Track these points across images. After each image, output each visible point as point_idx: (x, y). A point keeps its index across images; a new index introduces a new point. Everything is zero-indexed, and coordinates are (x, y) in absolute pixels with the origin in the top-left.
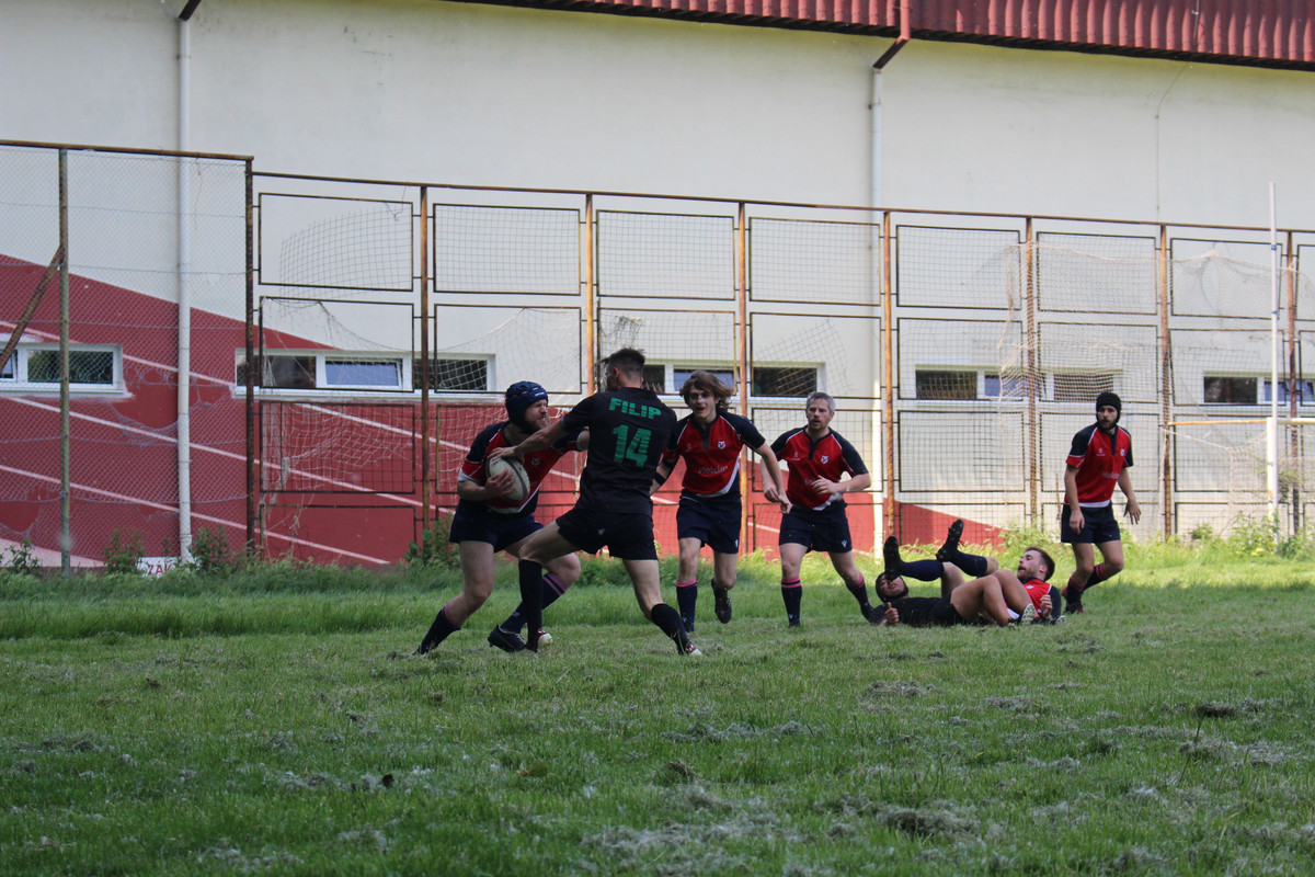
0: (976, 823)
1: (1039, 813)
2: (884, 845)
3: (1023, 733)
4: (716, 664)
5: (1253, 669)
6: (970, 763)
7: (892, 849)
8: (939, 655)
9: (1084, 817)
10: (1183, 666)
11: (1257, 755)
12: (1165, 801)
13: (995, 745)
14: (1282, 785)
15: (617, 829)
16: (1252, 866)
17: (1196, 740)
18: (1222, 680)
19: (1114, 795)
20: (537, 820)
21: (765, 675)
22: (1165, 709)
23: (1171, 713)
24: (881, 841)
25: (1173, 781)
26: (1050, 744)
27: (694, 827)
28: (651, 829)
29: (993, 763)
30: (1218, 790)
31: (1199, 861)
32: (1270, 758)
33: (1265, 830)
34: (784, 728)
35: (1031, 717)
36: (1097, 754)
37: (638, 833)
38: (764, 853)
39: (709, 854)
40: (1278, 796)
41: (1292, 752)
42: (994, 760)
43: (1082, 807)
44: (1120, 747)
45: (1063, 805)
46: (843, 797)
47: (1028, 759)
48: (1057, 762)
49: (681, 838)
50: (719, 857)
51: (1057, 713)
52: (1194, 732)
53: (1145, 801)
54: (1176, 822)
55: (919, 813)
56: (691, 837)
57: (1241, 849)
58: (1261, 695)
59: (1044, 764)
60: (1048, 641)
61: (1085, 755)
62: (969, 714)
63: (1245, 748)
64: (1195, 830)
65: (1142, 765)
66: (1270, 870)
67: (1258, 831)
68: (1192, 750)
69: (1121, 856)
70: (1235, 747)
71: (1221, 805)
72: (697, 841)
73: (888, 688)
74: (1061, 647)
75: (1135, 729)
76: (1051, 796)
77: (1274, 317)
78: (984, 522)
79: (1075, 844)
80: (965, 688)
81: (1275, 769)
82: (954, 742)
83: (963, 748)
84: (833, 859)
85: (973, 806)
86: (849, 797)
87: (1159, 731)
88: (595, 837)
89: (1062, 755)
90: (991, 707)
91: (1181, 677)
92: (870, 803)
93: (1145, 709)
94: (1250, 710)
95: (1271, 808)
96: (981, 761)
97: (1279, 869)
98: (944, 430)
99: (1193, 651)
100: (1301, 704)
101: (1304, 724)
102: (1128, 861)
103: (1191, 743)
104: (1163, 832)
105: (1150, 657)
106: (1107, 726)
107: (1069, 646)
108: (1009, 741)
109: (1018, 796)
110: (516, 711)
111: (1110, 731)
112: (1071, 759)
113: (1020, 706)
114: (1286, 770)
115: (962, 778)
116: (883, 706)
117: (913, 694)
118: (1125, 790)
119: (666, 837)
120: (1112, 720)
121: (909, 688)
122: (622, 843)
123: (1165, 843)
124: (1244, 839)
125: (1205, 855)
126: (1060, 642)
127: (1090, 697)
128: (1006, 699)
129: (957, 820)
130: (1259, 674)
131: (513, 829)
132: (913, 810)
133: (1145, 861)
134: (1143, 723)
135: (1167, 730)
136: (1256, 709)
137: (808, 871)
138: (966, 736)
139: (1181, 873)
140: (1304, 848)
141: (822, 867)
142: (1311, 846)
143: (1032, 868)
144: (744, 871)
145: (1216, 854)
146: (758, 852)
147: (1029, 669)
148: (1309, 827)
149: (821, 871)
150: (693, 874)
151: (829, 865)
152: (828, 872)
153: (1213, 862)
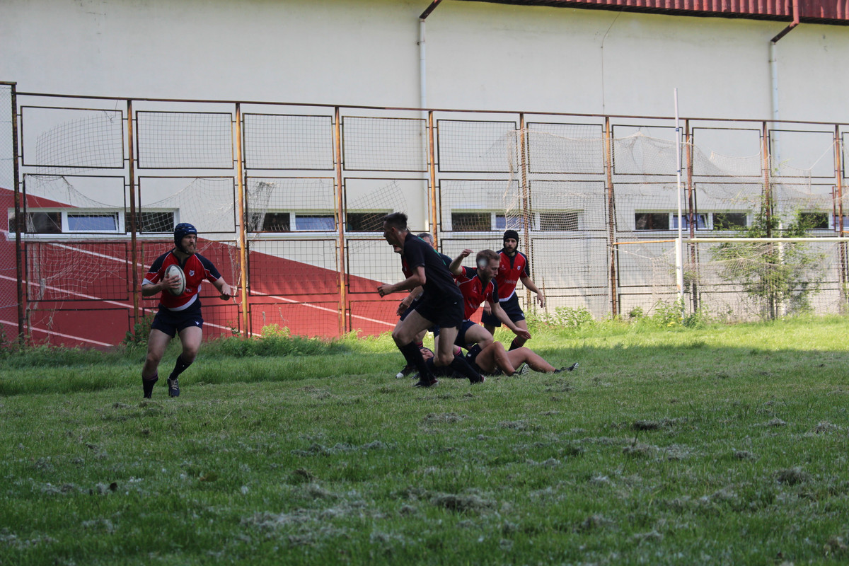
0: (494, 502)
1: (534, 495)
2: (435, 518)
3: (524, 444)
4: (326, 405)
5: (669, 399)
6: (490, 464)
7: (440, 521)
8: (470, 395)
9: (562, 496)
10: (625, 398)
11: (671, 453)
12: (613, 485)
13: (506, 452)
14: (687, 472)
15: (263, 514)
16: (669, 524)
18: (649, 406)
19: (582, 481)
20: (211, 509)
21: (359, 411)
22: (613, 426)
23: (617, 428)
24: (433, 515)
25: (619, 472)
26: (541, 450)
27: (313, 511)
28: (285, 513)
29: (504, 463)
30: (648, 477)
31: (635, 522)
32: (679, 455)
33: (677, 501)
34: (370, 445)
35: (528, 433)
36: (571, 456)
37: (277, 516)
38: (359, 526)
39: (323, 528)
40: (686, 479)
41: (694, 451)
42: (505, 462)
43: (561, 490)
44: (585, 451)
45: (549, 489)
46: (409, 488)
47: (527, 460)
48: (545, 462)
49: (304, 518)
50: (329, 529)
51: (545, 430)
52: (633, 440)
53: (601, 485)
54: (620, 497)
55: (458, 497)
56: (312, 517)
57: (662, 513)
58: (674, 415)
59: (537, 463)
60: (539, 384)
61: (563, 457)
62: (489, 432)
63: (664, 449)
64: (633, 504)
65: (599, 462)
66: (681, 526)
67: (673, 502)
68: (631, 451)
69: (586, 519)
70: (658, 449)
71: (649, 486)
72: (315, 520)
73: (438, 418)
74: (548, 388)
75: (595, 439)
76: (541, 483)
77: (678, 174)
79: (557, 513)
80: (487, 416)
81: (683, 462)
82: (479, 451)
83: (486, 454)
84: (402, 528)
85: (492, 492)
86: (413, 488)
87: (610, 440)
88: (249, 519)
89: (549, 457)
90: (503, 428)
91: (624, 405)
92: (426, 491)
93: (601, 426)
94: (667, 425)
95: (681, 488)
96: (497, 462)
97: (686, 525)
99: (631, 388)
100: (699, 420)
101: (701, 433)
102: (591, 524)
103: (630, 447)
104: (613, 504)
105: (604, 393)
106: (577, 438)
107: (553, 387)
108: (515, 449)
109: (521, 484)
110: (197, 439)
111: (579, 441)
112: (554, 460)
113: (522, 426)
114: (690, 462)
115: (485, 474)
116: (434, 429)
117: (454, 421)
118: (588, 478)
119: (295, 517)
120: (581, 434)
121: (451, 417)
122: (267, 522)
123: (614, 511)
124: (664, 507)
125: (639, 519)
126: (547, 385)
127: (566, 420)
128: (513, 422)
129: (482, 501)
130: (673, 402)
131: (195, 516)
132: (453, 495)
133: (601, 523)
134: (599, 435)
135: (615, 439)
136: (671, 424)
137: (387, 537)
138: (487, 447)
139: (624, 530)
140: (702, 511)
141: (395, 533)
142: (706, 510)
143: (530, 530)
144: (345, 538)
145: (646, 517)
146: (354, 525)
147: (527, 403)
148: (705, 498)
149: (395, 537)
150: (313, 541)
151: (400, 532)
152: (400, 536)
153: (644, 522)
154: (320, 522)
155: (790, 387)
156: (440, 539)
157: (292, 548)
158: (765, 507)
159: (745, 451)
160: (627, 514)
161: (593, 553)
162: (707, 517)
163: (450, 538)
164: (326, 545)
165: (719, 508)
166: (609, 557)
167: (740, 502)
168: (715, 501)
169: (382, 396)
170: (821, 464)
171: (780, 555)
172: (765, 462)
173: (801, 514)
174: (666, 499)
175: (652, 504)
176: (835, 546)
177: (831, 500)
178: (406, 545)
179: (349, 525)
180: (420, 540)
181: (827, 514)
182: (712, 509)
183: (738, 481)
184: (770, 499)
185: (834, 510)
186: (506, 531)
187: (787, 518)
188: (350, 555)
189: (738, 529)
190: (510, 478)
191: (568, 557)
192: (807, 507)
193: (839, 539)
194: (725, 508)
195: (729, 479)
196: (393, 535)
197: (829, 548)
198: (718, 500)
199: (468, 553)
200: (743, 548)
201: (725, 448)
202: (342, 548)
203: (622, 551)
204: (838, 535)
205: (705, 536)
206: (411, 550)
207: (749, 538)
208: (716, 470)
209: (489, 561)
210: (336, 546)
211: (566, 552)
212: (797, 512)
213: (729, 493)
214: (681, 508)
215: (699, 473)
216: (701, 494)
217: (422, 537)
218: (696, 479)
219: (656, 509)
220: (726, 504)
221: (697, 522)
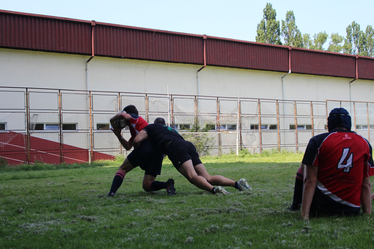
2: (82, 224)
4: (53, 187)
6: (103, 206)
7: (84, 225)
8: (99, 183)
11: (160, 202)
13: (108, 202)
14: (164, 208)
15: (26, 223)
16: (156, 224)
20: (9, 222)
21: (63, 189)
24: (82, 223)
26: (119, 201)
27: (43, 222)
28: (33, 223)
29: (107, 206)
31: (146, 224)
32: (163, 202)
34: (65, 200)
37: (30, 224)
38: (57, 227)
39: (45, 228)
40: (163, 210)
41: (167, 201)
42: (107, 205)
47: (114, 204)
48: (120, 205)
49: (39, 225)
50: (47, 228)
52: (148, 197)
53: (137, 212)
56: (42, 224)
57: (154, 221)
59: (118, 205)
61: (126, 203)
63: (158, 200)
64: (146, 218)
65: (137, 205)
67: (158, 217)
69: (130, 224)
70: (156, 200)
72: (43, 225)
77: (169, 112)
78: (111, 155)
79: (121, 222)
81: (163, 204)
84: (71, 228)
88: (21, 225)
89: (121, 203)
95: (162, 213)
96: (105, 205)
97: (161, 225)
98: (103, 136)
102: (131, 225)
103: (147, 200)
104: (139, 219)
107: (126, 180)
109: (111, 212)
110: (7, 199)
112: (123, 204)
114: (165, 204)
115: (100, 209)
118: (133, 210)
119: (37, 224)
122: (27, 227)
123: (139, 221)
124: (155, 219)
125: (147, 223)
131: (4, 224)
133: (135, 225)
137: (65, 230)
139: (142, 227)
140: (167, 221)
141: (69, 229)
142: (169, 220)
143: (112, 228)
144: (52, 231)
145: (149, 223)
146: (56, 227)
148: (168, 216)
149: (68, 230)
150: (41, 232)
151: (70, 229)
153: (149, 224)
154: (44, 226)
156: (83, 231)
157: (34, 235)
158: (187, 218)
160: (143, 222)
161: (131, 235)
162: (168, 222)
163: (86, 231)
164: (46, 233)
165: (172, 219)
166: (136, 236)
167: (179, 217)
168: (171, 217)
169: (71, 183)
170: (206, 204)
171: (189, 234)
172: (188, 204)
173: (197, 220)
174: (156, 217)
175: (151, 218)
176: (206, 231)
177: (207, 216)
178: (72, 233)
179: (54, 227)
180: (76, 231)
181: (205, 220)
182: (170, 219)
183: (179, 210)
184: (189, 216)
185: (207, 219)
186: (105, 228)
187: (192, 222)
188: (52, 236)
189: (177, 226)
190: (108, 210)
191: (123, 236)
192: (199, 218)
194: (174, 219)
195: (177, 210)
196: (67, 229)
197: (204, 232)
198: (172, 217)
199: (91, 235)
200: (178, 232)
201: (177, 200)
202: (50, 234)
203: (140, 234)
204: (207, 227)
205: (167, 228)
206: (73, 235)
207: (180, 229)
208: (173, 207)
209: (97, 238)
210: (48, 234)
211: (122, 235)
212: (196, 220)
213: (176, 214)
214: (160, 219)
215: (168, 208)
216: (167, 215)
217: (77, 230)
218: (167, 210)
219: (152, 220)
220: (175, 218)
221: (165, 224)
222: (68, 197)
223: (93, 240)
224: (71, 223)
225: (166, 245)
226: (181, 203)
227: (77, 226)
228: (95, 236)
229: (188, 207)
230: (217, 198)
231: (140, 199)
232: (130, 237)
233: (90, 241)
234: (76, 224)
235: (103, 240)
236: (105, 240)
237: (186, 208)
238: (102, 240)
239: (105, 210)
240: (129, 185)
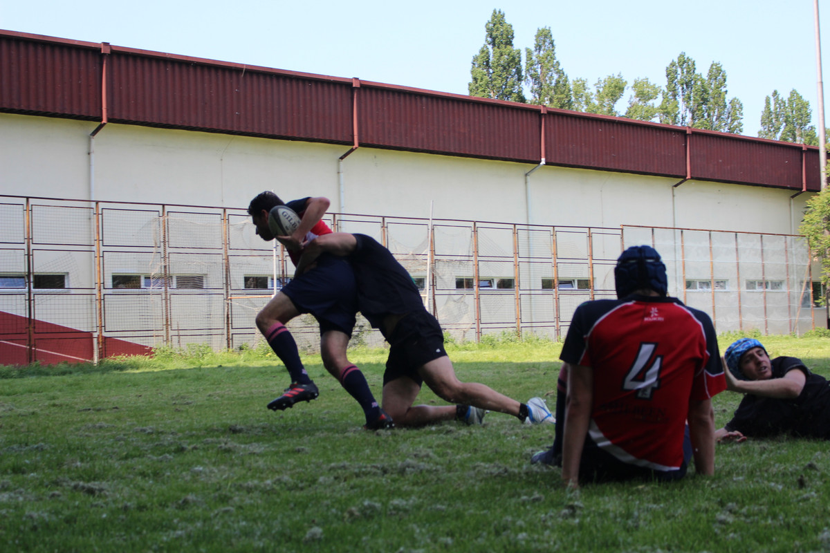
2: (75, 500)
4: (10, 417)
6: (122, 459)
7: (77, 503)
8: (116, 408)
10: (227, 409)
11: (252, 449)
13: (135, 449)
14: (260, 463)
16: (241, 500)
17: (226, 444)
21: (33, 421)
23: (217, 431)
24: (73, 498)
26: (159, 449)
31: (217, 500)
32: (257, 451)
33: (249, 484)
35: (154, 436)
36: (179, 453)
38: (16, 507)
40: (258, 467)
42: (133, 457)
47: (148, 456)
48: (161, 457)
51: (166, 433)
52: (225, 440)
53: (198, 473)
54: (210, 482)
57: (237, 493)
58: (258, 421)
59: (156, 458)
60: (167, 399)
61: (175, 452)
62: (126, 435)
63: (247, 446)
64: (218, 486)
65: (200, 456)
66: (249, 502)
67: (246, 484)
68: (223, 448)
69: (183, 500)
70: (243, 446)
74: (174, 402)
77: (274, 250)
78: (144, 345)
79: (163, 495)
80: (126, 423)
81: (258, 455)
82: (116, 449)
83: (119, 452)
84: (48, 508)
86: (61, 478)
87: (211, 440)
89: (164, 453)
90: (137, 431)
93: (206, 430)
96: (126, 458)
97: (252, 501)
98: (125, 302)
99: (233, 402)
102: (186, 502)
103: (223, 445)
104: (204, 487)
105: (214, 405)
107: (177, 402)
111: (187, 441)
112: (168, 455)
113: (150, 431)
114: (261, 455)
115: (116, 466)
123: (204, 493)
124: (239, 488)
125: (221, 498)
128: (144, 428)
133: (194, 501)
134: (204, 436)
135: (214, 439)
136: (255, 427)
137: (35, 515)
139: (209, 506)
140: (266, 492)
141: (43, 513)
142: (269, 490)
143: (141, 508)
144: (4, 517)
145: (226, 496)
146: (13, 507)
147: (158, 413)
148: (269, 482)
149: (43, 515)
151: (47, 511)
152: (46, 515)
153: (224, 499)
155: (343, 400)
156: (75, 516)
158: (310, 486)
159: (303, 447)
160: (213, 495)
161: (183, 524)
162: (269, 495)
163: (82, 515)
165: (277, 488)
166: (195, 526)
167: (293, 483)
168: (275, 483)
169: (52, 409)
170: (353, 455)
171: (313, 521)
172: (315, 455)
173: (334, 491)
174: (241, 483)
175: (231, 486)
176: (351, 514)
177: (355, 481)
178: (49, 521)
179: (9, 507)
180: (60, 516)
181: (351, 491)
182: (273, 489)
183: (294, 468)
184: (314, 481)
185: (356, 488)
186: (126, 509)
187: (322, 495)
189: (288, 502)
190: (134, 469)
191: (165, 526)
192: (338, 486)
193: (353, 509)
194: (282, 488)
195: (288, 467)
196: (39, 513)
197: (348, 516)
198: (277, 483)
199: (94, 525)
200: (289, 516)
201: (289, 445)
203: (205, 521)
204: (354, 506)
205: (264, 509)
206: (52, 525)
207: (295, 510)
208: (280, 460)
209: (108, 531)
211: (164, 523)
212: (331, 490)
213: (286, 478)
214: (251, 489)
215: (268, 463)
216: (267, 479)
217: (62, 515)
218: (266, 467)
219: (233, 489)
220: (283, 485)
221: (261, 499)
222: (42, 441)
223: (97, 535)
224: (48, 498)
225: (261, 545)
226: (299, 451)
227: (61, 505)
228: (103, 528)
229: (314, 460)
230: (378, 442)
231: (208, 444)
232: (182, 529)
233: (91, 539)
234: (60, 501)
235: (121, 536)
236: (124, 535)
237: (309, 464)
238: (117, 536)
239: (128, 468)
240: (182, 411)
